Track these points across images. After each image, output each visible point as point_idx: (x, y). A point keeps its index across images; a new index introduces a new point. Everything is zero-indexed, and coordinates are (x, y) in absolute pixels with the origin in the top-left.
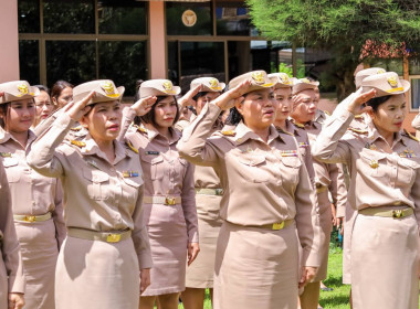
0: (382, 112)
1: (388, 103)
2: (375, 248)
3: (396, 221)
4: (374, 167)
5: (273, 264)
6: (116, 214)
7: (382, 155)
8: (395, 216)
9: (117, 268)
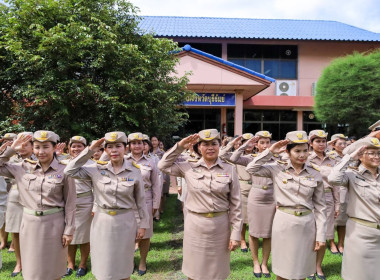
0: (293, 152)
1: (296, 148)
2: (283, 231)
3: (297, 218)
4: (285, 183)
5: (206, 236)
6: (114, 200)
7: (290, 177)
8: (296, 215)
9: (113, 229)
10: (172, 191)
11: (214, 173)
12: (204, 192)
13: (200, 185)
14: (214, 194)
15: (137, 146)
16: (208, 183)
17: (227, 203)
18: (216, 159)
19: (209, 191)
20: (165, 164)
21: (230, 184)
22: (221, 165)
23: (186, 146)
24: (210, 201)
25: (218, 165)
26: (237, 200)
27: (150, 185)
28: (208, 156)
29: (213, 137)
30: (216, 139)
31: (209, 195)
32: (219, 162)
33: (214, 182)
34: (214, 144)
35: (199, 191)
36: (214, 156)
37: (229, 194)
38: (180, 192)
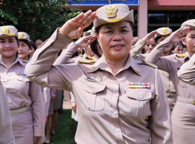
10: (66, 106)
11: (124, 83)
12: (106, 117)
13: (100, 104)
14: (124, 120)
15: (7, 45)
16: (114, 102)
17: (147, 134)
18: (126, 58)
19: (115, 115)
20: (36, 67)
21: (152, 102)
22: (135, 68)
23: (73, 34)
24: (118, 132)
25: (130, 69)
26: (165, 129)
27: (29, 102)
28: (113, 52)
29: (120, 16)
30: (126, 20)
31: (116, 122)
32: (132, 63)
33: (124, 98)
34: (123, 31)
35: (97, 114)
36: (123, 51)
37: (150, 119)
38: (75, 109)
